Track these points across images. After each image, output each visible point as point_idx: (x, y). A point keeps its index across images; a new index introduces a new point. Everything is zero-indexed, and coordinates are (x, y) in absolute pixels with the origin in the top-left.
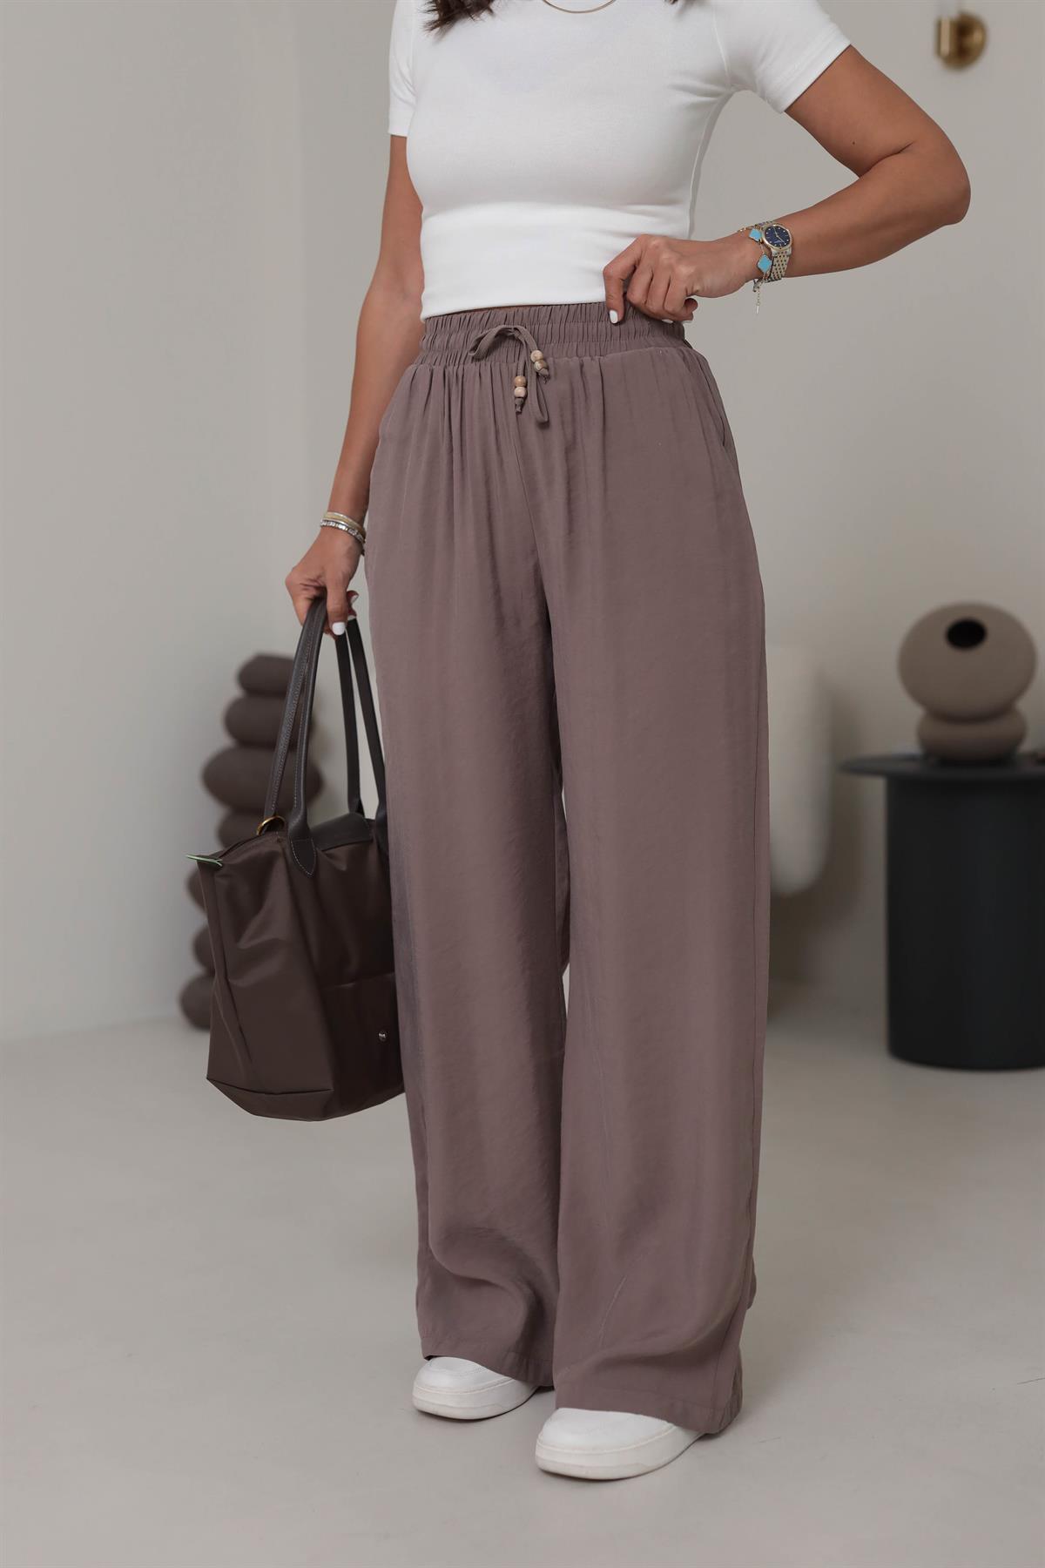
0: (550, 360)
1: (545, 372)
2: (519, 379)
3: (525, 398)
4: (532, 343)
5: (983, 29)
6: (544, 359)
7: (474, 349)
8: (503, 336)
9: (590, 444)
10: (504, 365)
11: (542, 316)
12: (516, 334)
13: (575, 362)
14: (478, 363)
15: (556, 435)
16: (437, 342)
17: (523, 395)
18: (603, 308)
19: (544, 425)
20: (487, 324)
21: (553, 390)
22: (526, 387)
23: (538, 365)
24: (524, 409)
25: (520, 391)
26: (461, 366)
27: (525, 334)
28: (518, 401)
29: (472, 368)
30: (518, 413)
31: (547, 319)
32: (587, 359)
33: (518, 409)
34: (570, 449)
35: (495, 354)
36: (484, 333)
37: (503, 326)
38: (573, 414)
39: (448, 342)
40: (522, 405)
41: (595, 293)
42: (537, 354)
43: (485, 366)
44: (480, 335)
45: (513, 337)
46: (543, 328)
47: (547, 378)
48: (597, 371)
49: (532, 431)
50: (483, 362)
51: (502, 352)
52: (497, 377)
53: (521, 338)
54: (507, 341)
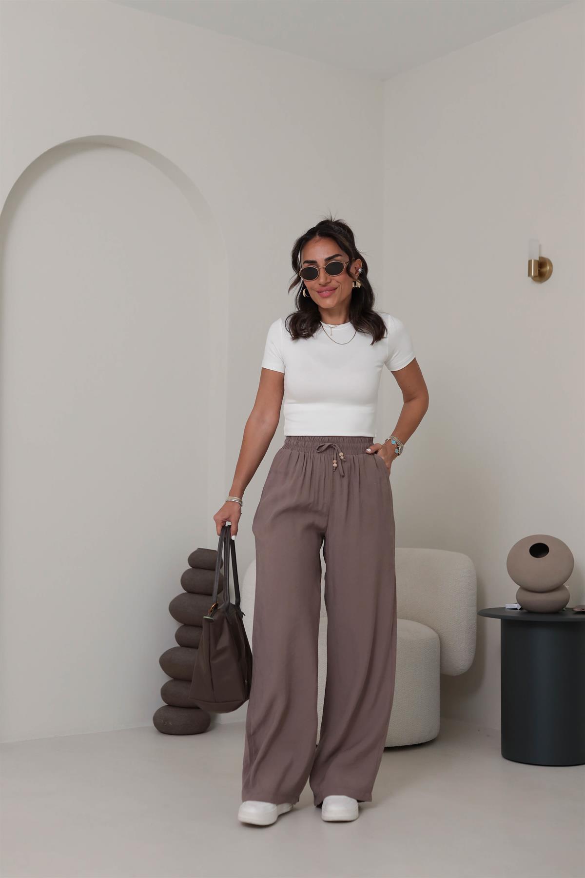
1: (344, 460)
2: (335, 461)
3: (336, 467)
4: (340, 450)
6: (344, 455)
7: (318, 450)
8: (329, 447)
9: (355, 484)
10: (329, 456)
12: (334, 446)
13: (351, 457)
14: (319, 454)
15: (346, 480)
16: (300, 443)
17: (336, 466)
19: (343, 476)
20: (324, 442)
21: (346, 465)
22: (337, 463)
23: (342, 458)
24: (336, 471)
25: (335, 465)
26: (312, 454)
27: (337, 448)
28: (334, 468)
29: (317, 455)
30: (333, 472)
31: (342, 441)
32: (354, 456)
33: (334, 470)
35: (325, 452)
36: (323, 444)
37: (330, 444)
39: (305, 444)
42: (341, 454)
43: (323, 455)
44: (321, 445)
45: (332, 447)
46: (341, 444)
47: (345, 462)
49: (338, 478)
50: (321, 454)
51: (328, 451)
52: (326, 460)
53: (335, 448)
54: (331, 449)
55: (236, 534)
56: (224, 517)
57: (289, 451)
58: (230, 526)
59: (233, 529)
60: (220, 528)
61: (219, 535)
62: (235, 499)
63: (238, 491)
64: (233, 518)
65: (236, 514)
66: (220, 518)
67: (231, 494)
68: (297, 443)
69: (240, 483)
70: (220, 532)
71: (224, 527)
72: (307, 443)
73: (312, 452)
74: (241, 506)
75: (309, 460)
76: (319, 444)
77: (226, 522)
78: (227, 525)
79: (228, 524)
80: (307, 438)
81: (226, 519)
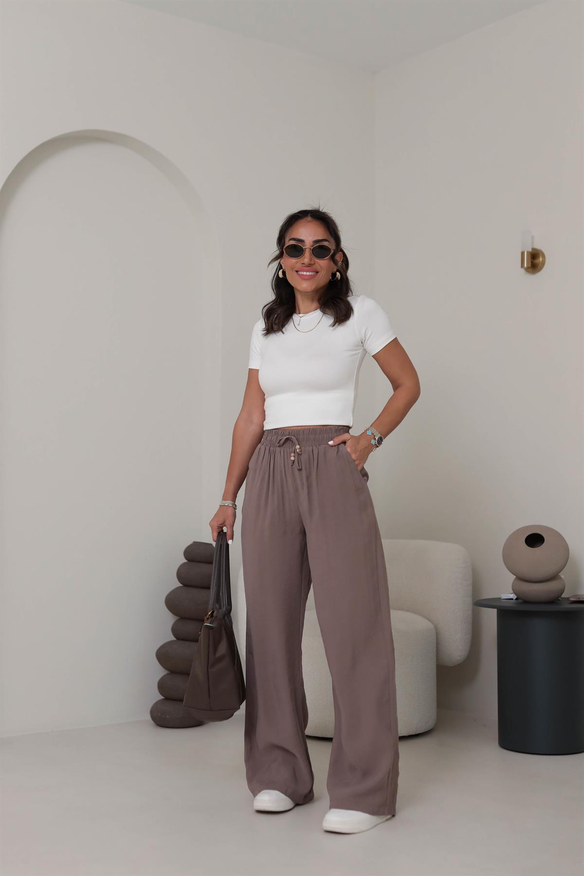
0: (303, 448)
1: (300, 453)
2: (292, 454)
3: (294, 461)
4: (296, 443)
6: (300, 448)
7: (279, 443)
8: (287, 439)
9: (314, 475)
11: (300, 432)
12: (292, 440)
13: (311, 449)
14: (280, 448)
15: (304, 472)
16: (268, 438)
18: (321, 429)
19: (300, 470)
20: (283, 435)
21: (304, 458)
22: (294, 457)
23: (298, 450)
25: (292, 458)
26: (275, 448)
27: (294, 440)
29: (278, 449)
30: (292, 465)
31: (302, 434)
32: (315, 447)
34: (308, 478)
35: (284, 446)
36: (282, 438)
37: (287, 437)
38: (310, 465)
39: (271, 439)
40: (293, 463)
42: (297, 447)
43: (282, 449)
46: (301, 437)
48: (317, 451)
49: (297, 472)
51: (286, 444)
52: (286, 453)
54: (289, 441)
55: (232, 538)
56: (218, 523)
58: (227, 531)
59: (229, 534)
60: (216, 534)
61: (215, 541)
62: (229, 503)
63: (230, 495)
64: (228, 523)
65: (231, 519)
66: (216, 525)
67: (224, 498)
69: (232, 487)
70: (216, 539)
71: (220, 533)
74: (235, 509)
75: (272, 454)
77: (222, 528)
78: (223, 531)
81: (221, 524)
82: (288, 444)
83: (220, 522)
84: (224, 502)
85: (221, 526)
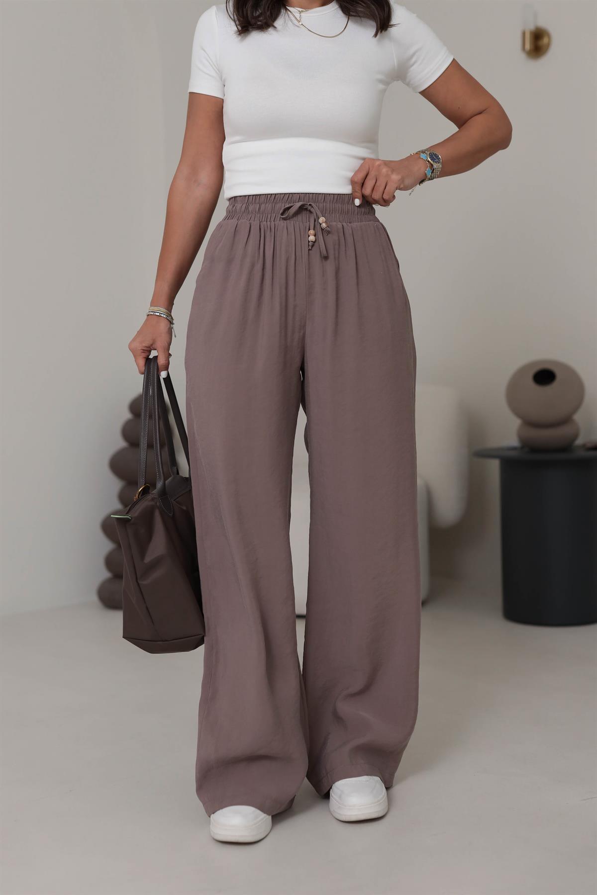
0: (330, 223)
1: (329, 229)
2: (312, 232)
3: (314, 242)
4: (319, 214)
5: (549, 36)
6: (326, 222)
7: (282, 214)
8: (302, 209)
10: (301, 223)
11: (320, 198)
12: (309, 208)
13: (340, 225)
14: (285, 222)
15: (331, 263)
16: (251, 208)
17: (314, 240)
18: (350, 197)
19: (325, 258)
21: (331, 239)
22: (315, 236)
23: (324, 225)
24: (313, 248)
25: (312, 238)
26: (273, 223)
27: (315, 209)
28: (310, 243)
29: (283, 224)
30: (309, 250)
31: (323, 200)
32: (344, 224)
33: (310, 248)
35: (295, 218)
36: (292, 204)
37: (302, 203)
39: (259, 209)
40: (313, 246)
41: (347, 189)
42: (322, 219)
43: (290, 223)
44: (287, 206)
45: (306, 209)
46: (321, 205)
47: (329, 232)
48: (351, 232)
50: (288, 221)
51: (300, 217)
52: (297, 230)
53: (312, 210)
54: (304, 213)
55: (166, 368)
56: (144, 345)
57: (234, 222)
58: (157, 356)
59: (161, 361)
60: (142, 362)
61: (142, 374)
62: (161, 310)
63: (163, 299)
64: (161, 343)
65: (164, 337)
66: (139, 346)
67: (153, 304)
68: (247, 208)
69: (166, 288)
70: (143, 369)
71: (148, 360)
72: (263, 206)
73: (272, 219)
74: (171, 323)
75: (268, 233)
76: (283, 205)
77: (150, 352)
78: (151, 357)
79: (154, 354)
80: (263, 198)
81: (149, 347)
82: (304, 216)
83: (147, 343)
84: (156, 309)
85: (149, 349)
